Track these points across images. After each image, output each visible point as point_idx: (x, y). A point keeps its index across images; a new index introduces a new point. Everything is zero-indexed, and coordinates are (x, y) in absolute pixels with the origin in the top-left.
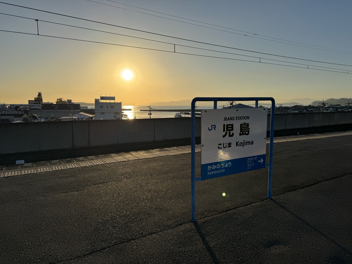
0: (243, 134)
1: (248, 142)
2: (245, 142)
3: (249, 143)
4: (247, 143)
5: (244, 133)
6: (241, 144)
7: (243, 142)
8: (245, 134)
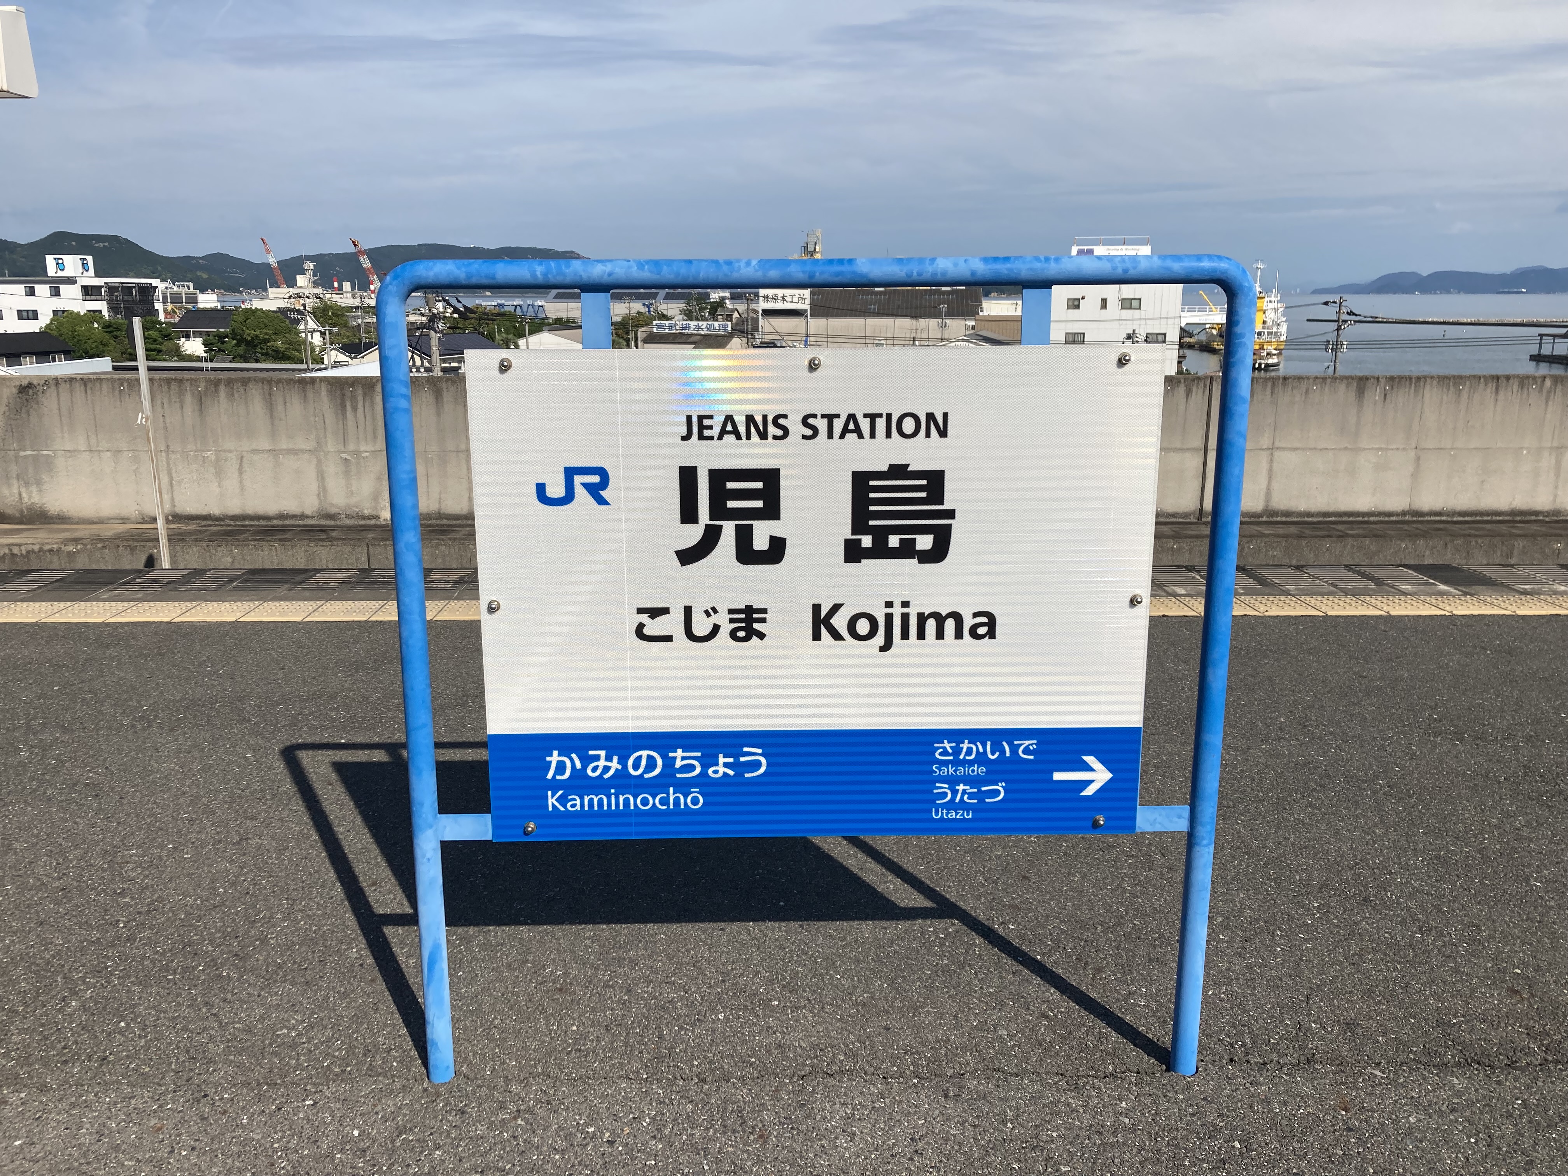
0: (881, 551)
1: (940, 620)
2: (905, 618)
3: (950, 624)
4: (931, 625)
5: (894, 541)
6: (863, 627)
7: (889, 618)
8: (907, 550)
